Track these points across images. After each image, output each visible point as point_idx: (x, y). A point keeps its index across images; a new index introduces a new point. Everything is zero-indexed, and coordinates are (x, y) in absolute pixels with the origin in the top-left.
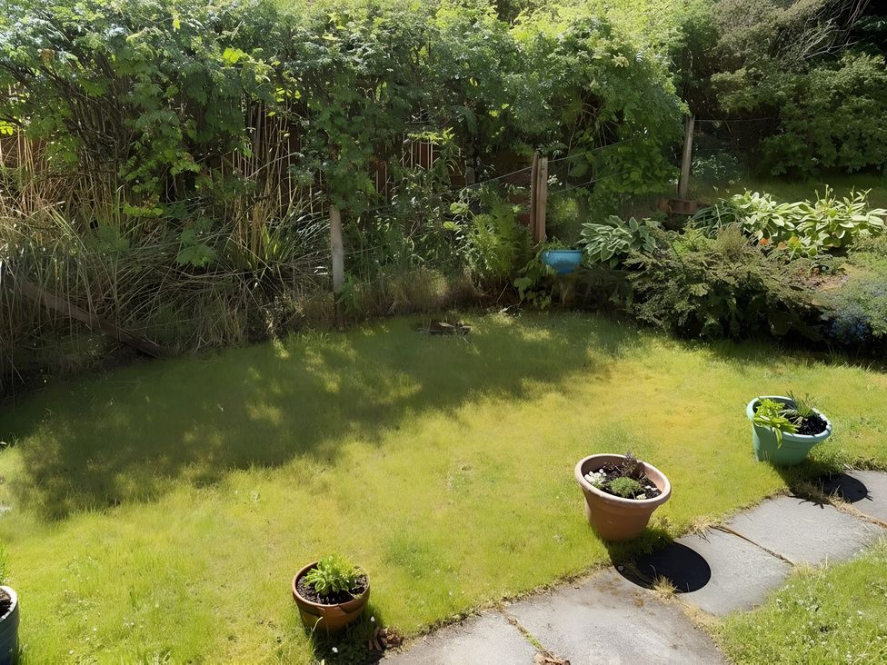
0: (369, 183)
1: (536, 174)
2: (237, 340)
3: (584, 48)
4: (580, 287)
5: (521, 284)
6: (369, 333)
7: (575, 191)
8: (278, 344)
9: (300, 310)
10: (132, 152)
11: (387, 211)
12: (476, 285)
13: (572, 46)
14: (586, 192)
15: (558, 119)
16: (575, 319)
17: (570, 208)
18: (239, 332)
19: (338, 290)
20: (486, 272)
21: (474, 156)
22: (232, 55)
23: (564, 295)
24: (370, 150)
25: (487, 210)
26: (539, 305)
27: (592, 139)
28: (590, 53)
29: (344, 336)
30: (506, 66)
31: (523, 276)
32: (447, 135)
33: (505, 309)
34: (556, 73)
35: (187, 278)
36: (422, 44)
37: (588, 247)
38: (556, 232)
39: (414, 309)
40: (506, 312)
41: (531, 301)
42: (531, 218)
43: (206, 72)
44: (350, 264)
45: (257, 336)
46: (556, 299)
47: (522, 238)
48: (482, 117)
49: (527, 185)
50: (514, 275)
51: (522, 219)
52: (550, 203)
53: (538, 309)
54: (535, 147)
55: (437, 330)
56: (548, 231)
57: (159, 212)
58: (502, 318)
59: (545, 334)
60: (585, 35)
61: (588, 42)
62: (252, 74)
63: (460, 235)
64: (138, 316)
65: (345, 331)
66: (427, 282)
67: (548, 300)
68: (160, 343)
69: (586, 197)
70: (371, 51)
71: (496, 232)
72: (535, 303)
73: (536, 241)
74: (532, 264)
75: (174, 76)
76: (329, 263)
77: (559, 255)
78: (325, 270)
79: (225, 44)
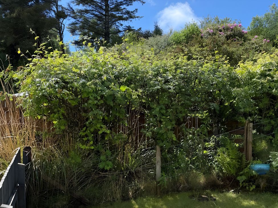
0: (174, 136)
1: (247, 130)
2: (118, 199)
3: (269, 75)
4: (269, 181)
5: (241, 179)
6: (170, 198)
7: (266, 137)
8: (133, 202)
9: (142, 188)
10: (85, 126)
11: (179, 146)
12: (218, 179)
13: (263, 75)
14: (271, 137)
15: (258, 106)
16: (267, 196)
17: (263, 145)
18: (118, 196)
19: (158, 180)
20: (223, 173)
21: (218, 123)
22: (123, 88)
23: (262, 185)
24: (174, 122)
25: (224, 146)
26: (249, 189)
27: (273, 114)
28: (273, 78)
29: (160, 200)
30: (233, 85)
31: (241, 175)
32: (205, 114)
33: (233, 190)
34: (256, 87)
35: (100, 174)
36: (196, 78)
37: (273, 163)
38: (257, 156)
39: (190, 189)
40: (233, 192)
41: (246, 187)
42: (245, 149)
43: (114, 95)
44: (163, 169)
45: (125, 198)
46: (258, 186)
47: (241, 158)
48: (222, 106)
49: (242, 135)
50: (237, 175)
51: (240, 149)
52: (254, 143)
53: (248, 191)
54: (246, 118)
55: (201, 199)
56: (253, 155)
57: (92, 148)
58: (231, 194)
59: (253, 203)
60: (270, 70)
61: (271, 73)
62: (131, 96)
63: (210, 156)
64: (82, 188)
65: (161, 197)
66: (196, 177)
67: (254, 187)
68: (89, 199)
69: (271, 140)
70: (177, 83)
71: (229, 155)
72: (247, 188)
73: (247, 159)
74: (246, 170)
75: (102, 97)
76: (154, 168)
77: (259, 166)
78: (152, 171)
79: (121, 84)
